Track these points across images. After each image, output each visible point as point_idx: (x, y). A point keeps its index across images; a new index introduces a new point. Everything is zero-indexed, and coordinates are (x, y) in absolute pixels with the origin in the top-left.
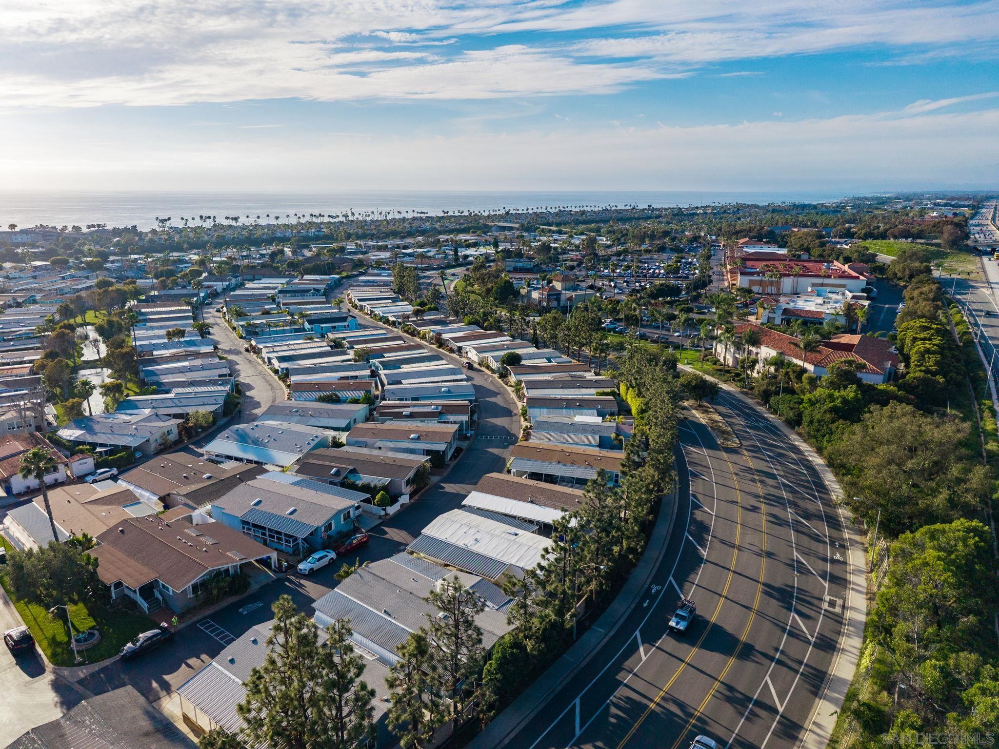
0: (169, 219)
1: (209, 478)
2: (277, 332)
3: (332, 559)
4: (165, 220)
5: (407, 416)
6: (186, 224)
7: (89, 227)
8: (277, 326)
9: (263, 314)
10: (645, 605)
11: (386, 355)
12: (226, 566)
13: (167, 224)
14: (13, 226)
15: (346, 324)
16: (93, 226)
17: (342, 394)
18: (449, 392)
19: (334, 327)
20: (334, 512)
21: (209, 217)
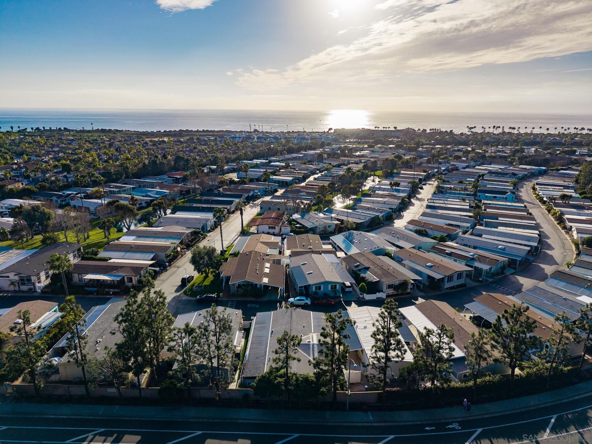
0: (475, 127)
1: (310, 248)
2: (455, 194)
3: (307, 303)
4: (472, 128)
5: (447, 254)
6: (484, 131)
7: (431, 130)
8: (455, 190)
9: (459, 183)
10: (427, 428)
11: (500, 219)
12: (257, 283)
13: (473, 130)
14: (395, 128)
15: (505, 196)
16: (433, 129)
17: (430, 232)
18: (504, 249)
19: (496, 197)
20: (324, 280)
21: (499, 127)
